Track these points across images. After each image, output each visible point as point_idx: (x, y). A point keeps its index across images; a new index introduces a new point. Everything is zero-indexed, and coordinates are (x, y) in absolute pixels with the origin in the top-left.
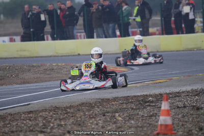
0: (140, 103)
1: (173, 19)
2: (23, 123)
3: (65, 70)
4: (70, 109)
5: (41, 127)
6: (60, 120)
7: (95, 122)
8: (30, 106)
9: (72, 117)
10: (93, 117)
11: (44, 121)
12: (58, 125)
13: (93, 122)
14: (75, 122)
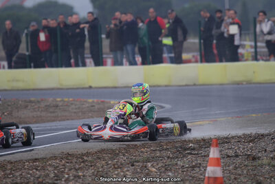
0: (178, 151)
1: (215, 42)
2: (28, 173)
3: (73, 106)
4: (87, 156)
5: (52, 179)
6: (76, 170)
7: (122, 174)
8: (33, 152)
9: (91, 166)
10: (119, 167)
11: (56, 172)
12: (75, 177)
13: (118, 173)
14: (96, 173)
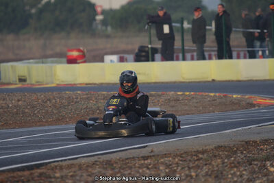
3: (195, 100)
4: (203, 154)
6: (190, 168)
7: (238, 173)
9: (206, 165)
10: (235, 167)
11: (167, 171)
13: (234, 173)
14: (210, 173)
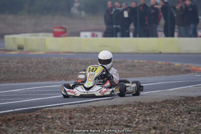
2: (108, 117)
3: (147, 67)
4: (154, 105)
5: (126, 122)
6: (145, 115)
7: (181, 120)
9: (157, 113)
10: (179, 115)
11: (129, 116)
12: (144, 121)
